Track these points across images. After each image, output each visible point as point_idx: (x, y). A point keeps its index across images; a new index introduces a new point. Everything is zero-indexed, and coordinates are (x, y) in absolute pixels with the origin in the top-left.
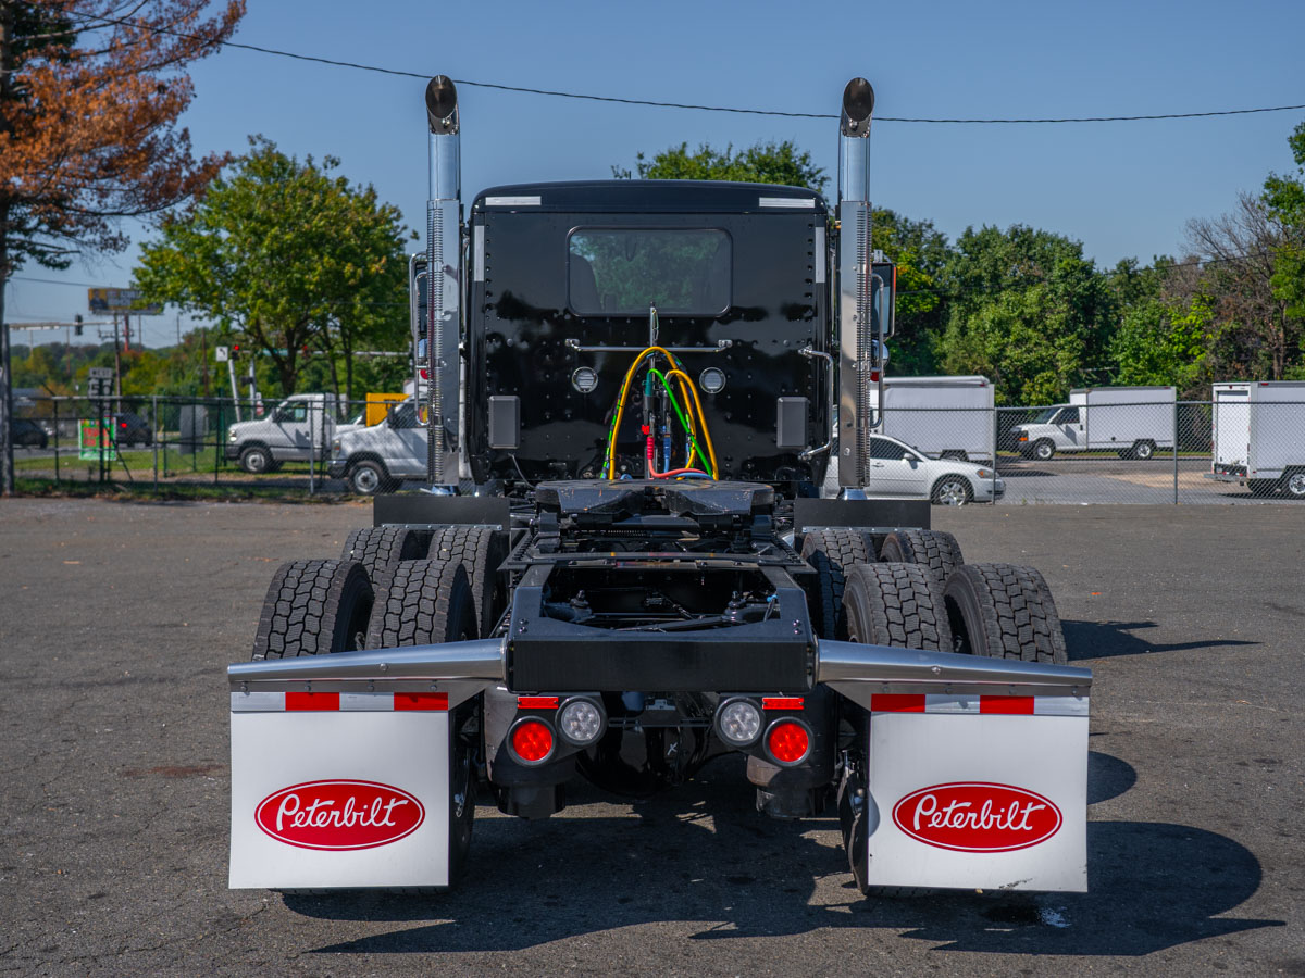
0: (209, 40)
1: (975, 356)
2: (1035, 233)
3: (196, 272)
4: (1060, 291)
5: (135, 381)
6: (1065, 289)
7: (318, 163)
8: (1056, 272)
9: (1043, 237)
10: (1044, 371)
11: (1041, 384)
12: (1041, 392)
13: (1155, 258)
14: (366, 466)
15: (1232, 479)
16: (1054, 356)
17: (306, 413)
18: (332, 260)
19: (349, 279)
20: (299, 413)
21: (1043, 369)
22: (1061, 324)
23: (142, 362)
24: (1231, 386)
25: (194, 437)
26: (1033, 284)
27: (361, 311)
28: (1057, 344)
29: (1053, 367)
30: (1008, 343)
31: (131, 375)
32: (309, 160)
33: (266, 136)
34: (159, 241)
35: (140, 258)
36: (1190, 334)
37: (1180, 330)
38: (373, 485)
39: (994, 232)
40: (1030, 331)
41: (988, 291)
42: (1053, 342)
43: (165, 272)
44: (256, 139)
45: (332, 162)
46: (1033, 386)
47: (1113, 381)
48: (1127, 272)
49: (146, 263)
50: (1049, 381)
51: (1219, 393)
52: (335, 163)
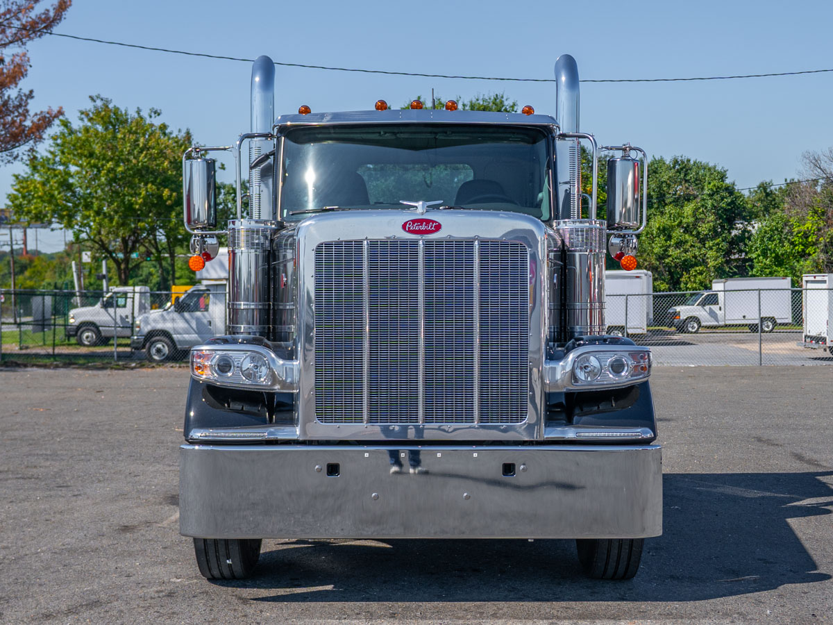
0: (44, 25)
1: (645, 255)
2: (692, 162)
3: (52, 196)
4: (709, 206)
5: (30, 278)
6: (713, 205)
7: (145, 114)
8: (706, 192)
9: (699, 166)
10: (697, 266)
11: (695, 276)
12: (695, 282)
13: (786, 180)
14: (158, 341)
15: (816, 346)
16: (705, 255)
17: (126, 301)
18: (154, 187)
19: (168, 199)
20: (121, 302)
21: (696, 265)
22: (710, 230)
23: (35, 263)
24: (815, 277)
25: (44, 319)
26: (688, 200)
27: (175, 224)
28: (707, 246)
29: (704, 263)
30: (670, 245)
31: (27, 273)
32: (138, 112)
33: (103, 96)
34: (26, 173)
35: (13, 185)
36: (807, 237)
37: (799, 235)
38: (164, 355)
39: (661, 161)
40: (687, 236)
41: (656, 206)
42: (704, 245)
43: (31, 197)
44: (95, 98)
45: (155, 113)
46: (689, 277)
47: (750, 273)
48: (765, 191)
49: (16, 190)
50: (701, 273)
51: (807, 282)
52: (157, 113)
